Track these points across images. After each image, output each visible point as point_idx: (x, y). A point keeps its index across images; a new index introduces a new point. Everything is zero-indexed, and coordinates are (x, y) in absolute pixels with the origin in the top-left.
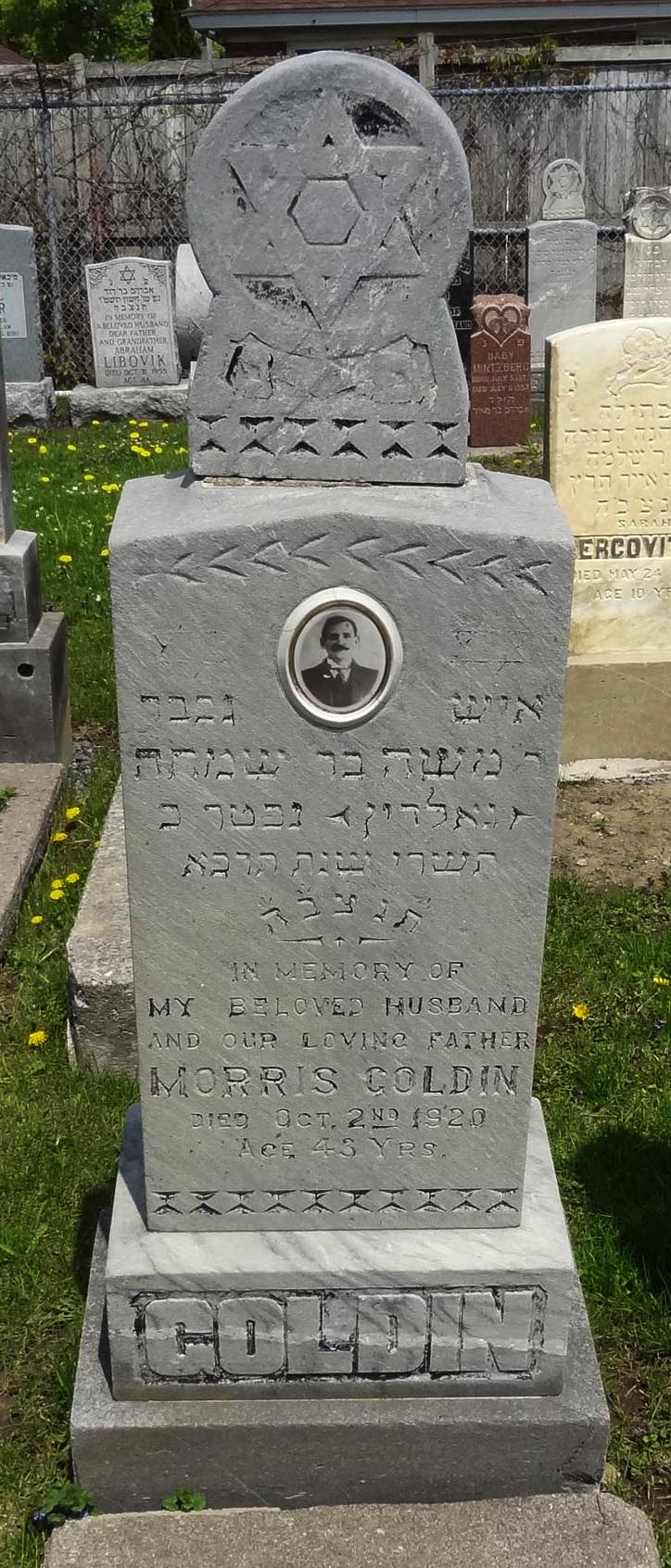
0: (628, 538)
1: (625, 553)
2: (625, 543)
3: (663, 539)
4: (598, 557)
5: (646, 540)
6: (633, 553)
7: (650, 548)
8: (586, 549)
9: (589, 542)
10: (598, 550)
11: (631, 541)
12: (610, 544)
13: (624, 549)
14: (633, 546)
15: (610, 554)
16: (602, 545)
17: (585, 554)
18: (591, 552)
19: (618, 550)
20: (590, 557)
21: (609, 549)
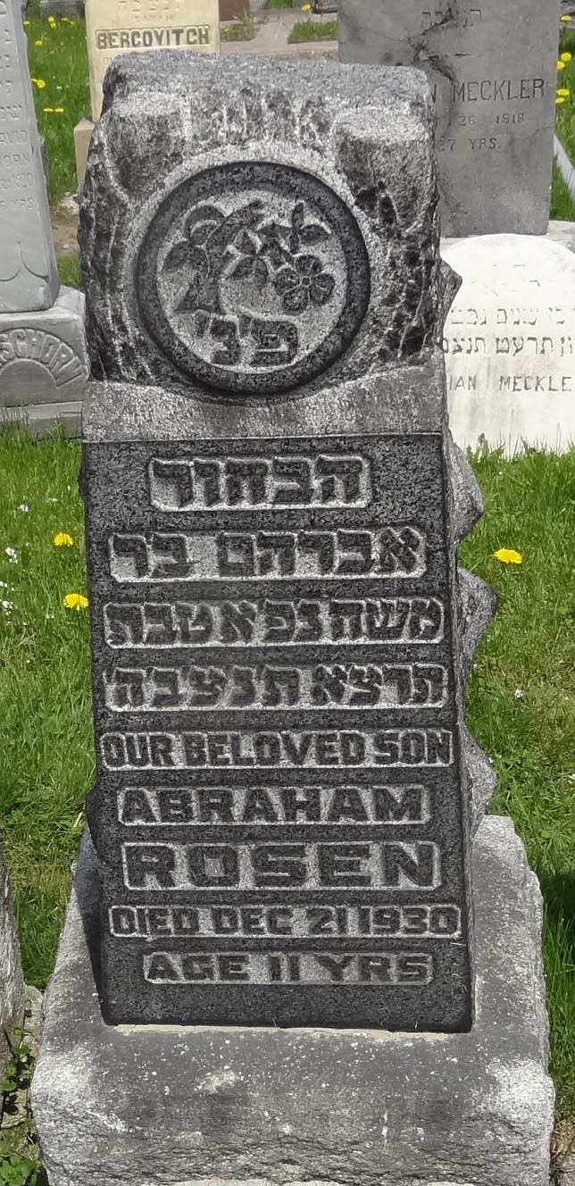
0: (143, 30)
1: (142, 43)
2: (142, 35)
3: (168, 32)
4: (122, 46)
5: (156, 32)
6: (148, 42)
7: (159, 39)
8: (114, 41)
9: (115, 34)
10: (123, 41)
11: (145, 33)
12: (130, 36)
13: (141, 40)
14: (147, 36)
15: (131, 44)
16: (125, 37)
17: (113, 44)
18: (117, 43)
19: (137, 40)
20: (117, 47)
21: (130, 40)
